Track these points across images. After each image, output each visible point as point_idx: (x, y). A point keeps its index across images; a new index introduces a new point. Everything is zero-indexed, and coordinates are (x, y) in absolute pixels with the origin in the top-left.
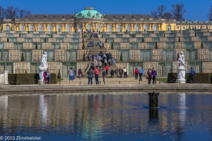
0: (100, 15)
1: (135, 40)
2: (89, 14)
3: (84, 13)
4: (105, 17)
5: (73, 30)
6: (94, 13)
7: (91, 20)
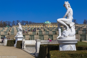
0: (50, 23)
1: (51, 29)
2: (47, 23)
3: (46, 22)
4: (51, 23)
5: (43, 27)
6: (48, 22)
7: (48, 24)
